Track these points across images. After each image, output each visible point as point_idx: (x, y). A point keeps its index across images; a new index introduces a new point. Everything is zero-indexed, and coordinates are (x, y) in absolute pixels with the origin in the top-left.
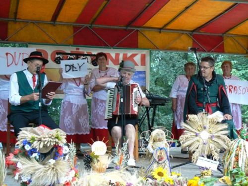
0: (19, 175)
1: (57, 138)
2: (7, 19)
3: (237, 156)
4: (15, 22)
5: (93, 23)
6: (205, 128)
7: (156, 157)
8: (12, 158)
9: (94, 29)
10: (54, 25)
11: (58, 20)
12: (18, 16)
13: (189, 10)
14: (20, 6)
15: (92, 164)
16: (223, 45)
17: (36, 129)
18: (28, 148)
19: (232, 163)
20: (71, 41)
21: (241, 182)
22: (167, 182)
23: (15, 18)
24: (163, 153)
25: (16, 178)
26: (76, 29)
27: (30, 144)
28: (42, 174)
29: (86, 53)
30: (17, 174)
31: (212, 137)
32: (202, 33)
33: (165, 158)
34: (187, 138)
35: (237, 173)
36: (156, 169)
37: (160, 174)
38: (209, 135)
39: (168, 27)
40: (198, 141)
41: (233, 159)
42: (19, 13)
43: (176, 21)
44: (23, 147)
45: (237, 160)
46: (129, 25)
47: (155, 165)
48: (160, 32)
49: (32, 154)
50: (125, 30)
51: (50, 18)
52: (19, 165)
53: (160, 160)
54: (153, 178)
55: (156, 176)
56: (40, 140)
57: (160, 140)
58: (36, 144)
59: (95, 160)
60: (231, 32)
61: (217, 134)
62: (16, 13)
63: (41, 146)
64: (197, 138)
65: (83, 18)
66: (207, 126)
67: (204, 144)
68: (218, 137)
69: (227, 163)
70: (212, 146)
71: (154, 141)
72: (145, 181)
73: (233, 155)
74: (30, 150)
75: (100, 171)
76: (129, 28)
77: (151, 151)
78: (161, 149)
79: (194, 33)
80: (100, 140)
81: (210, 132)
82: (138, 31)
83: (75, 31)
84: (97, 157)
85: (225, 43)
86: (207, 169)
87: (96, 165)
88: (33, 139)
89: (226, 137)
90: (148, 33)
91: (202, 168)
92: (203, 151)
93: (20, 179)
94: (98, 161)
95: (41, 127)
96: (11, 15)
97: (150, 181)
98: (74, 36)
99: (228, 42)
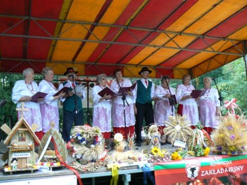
0: (75, 154)
1: (96, 132)
2: (45, 61)
3: (196, 139)
4: (50, 62)
5: (97, 62)
6: (178, 123)
7: (153, 141)
8: (70, 145)
9: (97, 65)
10: (73, 64)
11: (76, 60)
12: (52, 59)
13: (154, 54)
14: (54, 53)
15: (115, 147)
16: (173, 74)
17: (83, 127)
18: (80, 138)
19: (194, 143)
20: (84, 73)
21: (201, 153)
22: (161, 156)
23: (50, 60)
24: (157, 139)
25: (74, 156)
26: (86, 66)
27: (81, 136)
28: (89, 154)
29: (92, 80)
30: (74, 154)
31: (182, 128)
32: (161, 67)
33: (158, 142)
34: (167, 130)
35: (198, 149)
36: (153, 148)
37: (156, 151)
38: (180, 127)
39: (141, 64)
40: (174, 131)
41: (194, 140)
42: (53, 57)
43: (146, 60)
44: (77, 138)
45: (196, 141)
46: (118, 63)
47: (153, 146)
48: (137, 67)
49: (82, 142)
50: (116, 66)
51: (71, 60)
52: (75, 149)
53: (155, 143)
54: (152, 154)
55: (154, 153)
56: (87, 133)
57: (155, 131)
58: (85, 136)
59: (117, 145)
60: (178, 67)
61: (184, 127)
62: (51, 57)
63: (88, 137)
64: (174, 130)
65: (91, 59)
66: (179, 122)
67: (178, 133)
68: (186, 128)
69: (190, 143)
70: (182, 133)
71: (151, 132)
72: (147, 156)
73: (194, 138)
74: (81, 140)
75: (120, 151)
76: (118, 65)
77: (150, 138)
78: (156, 137)
79: (157, 67)
80: (119, 132)
81: (181, 126)
82: (123, 66)
83: (85, 67)
84: (118, 142)
85: (174, 73)
86: (180, 147)
87: (118, 147)
88: (83, 133)
89: (190, 128)
90: (129, 68)
91: (177, 147)
92: (177, 137)
93: (76, 157)
94: (119, 145)
95: (85, 126)
96: (48, 58)
97: (151, 155)
98: (85, 70)
99: (176, 73)
